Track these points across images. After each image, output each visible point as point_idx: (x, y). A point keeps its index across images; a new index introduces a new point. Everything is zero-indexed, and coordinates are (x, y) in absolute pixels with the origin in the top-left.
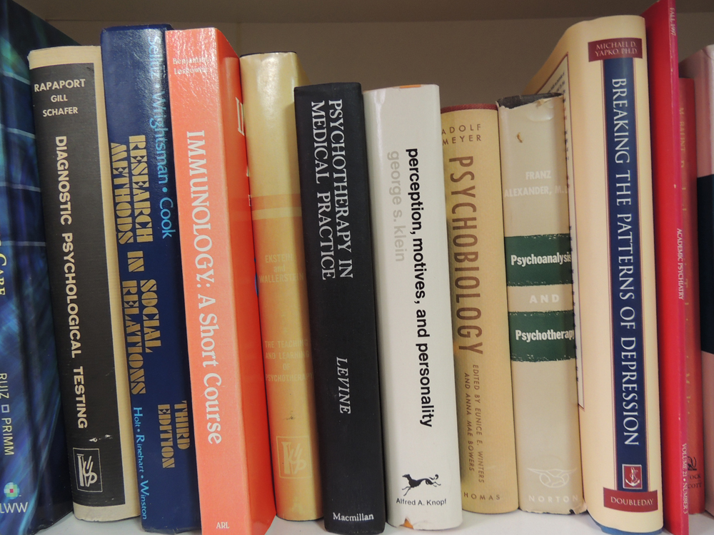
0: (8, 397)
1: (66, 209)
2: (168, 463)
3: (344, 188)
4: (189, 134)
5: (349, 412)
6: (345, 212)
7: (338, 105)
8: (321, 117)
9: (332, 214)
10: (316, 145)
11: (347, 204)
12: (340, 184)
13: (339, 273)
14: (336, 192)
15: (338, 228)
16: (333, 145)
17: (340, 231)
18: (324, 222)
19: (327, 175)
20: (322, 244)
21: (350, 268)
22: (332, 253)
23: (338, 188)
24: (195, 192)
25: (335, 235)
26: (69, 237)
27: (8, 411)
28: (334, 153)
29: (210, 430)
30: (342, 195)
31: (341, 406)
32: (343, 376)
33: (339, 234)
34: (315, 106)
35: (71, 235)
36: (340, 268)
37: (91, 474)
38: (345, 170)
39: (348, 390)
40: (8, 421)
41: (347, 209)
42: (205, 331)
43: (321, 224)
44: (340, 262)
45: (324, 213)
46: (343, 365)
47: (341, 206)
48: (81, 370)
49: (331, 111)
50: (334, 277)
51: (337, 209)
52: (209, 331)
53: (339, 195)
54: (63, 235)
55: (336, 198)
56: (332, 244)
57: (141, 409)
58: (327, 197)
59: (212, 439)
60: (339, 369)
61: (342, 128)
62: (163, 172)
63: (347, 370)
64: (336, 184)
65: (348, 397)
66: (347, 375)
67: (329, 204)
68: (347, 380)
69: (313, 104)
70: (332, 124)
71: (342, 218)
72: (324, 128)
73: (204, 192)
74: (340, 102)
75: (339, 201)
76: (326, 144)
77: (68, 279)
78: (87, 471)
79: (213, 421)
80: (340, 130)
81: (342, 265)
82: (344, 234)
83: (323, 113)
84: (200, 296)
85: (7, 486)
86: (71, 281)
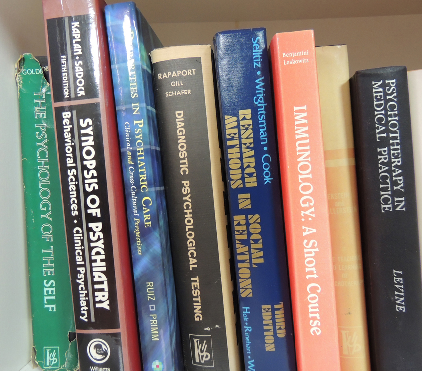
0: (154, 299)
1: (185, 163)
2: (270, 347)
3: (397, 144)
4: (295, 109)
5: (404, 311)
6: (399, 162)
7: (393, 83)
8: (380, 92)
9: (389, 164)
10: (376, 113)
11: (400, 156)
12: (395, 142)
13: (395, 207)
14: (392, 148)
15: (394, 174)
16: (389, 113)
17: (396, 176)
18: (383, 170)
19: (385, 135)
20: (381, 186)
21: (403, 204)
22: (390, 193)
23: (393, 145)
24: (300, 151)
25: (391, 180)
26: (187, 184)
27: (154, 309)
28: (390, 119)
29: (312, 325)
30: (396, 149)
31: (397, 306)
32: (399, 284)
33: (394, 178)
34: (375, 84)
35: (188, 182)
36: (396, 204)
37: (205, 353)
38: (398, 131)
39: (403, 294)
40: (154, 317)
41: (400, 159)
42: (307, 253)
43: (380, 171)
44: (396, 199)
45: (383, 163)
46: (399, 275)
47: (397, 157)
48: (197, 279)
49: (387, 88)
50: (391, 210)
51: (393, 160)
52: (311, 253)
53: (394, 150)
54: (183, 182)
55: (392, 152)
56: (389, 186)
57: (249, 308)
58: (385, 151)
59: (314, 332)
60: (395, 278)
61: (396, 100)
62: (264, 135)
63: (401, 279)
64: (391, 142)
65: (403, 299)
66: (402, 283)
67: (387, 156)
68: (402, 287)
69: (373, 83)
70: (388, 97)
71: (396, 166)
72: (382, 101)
73: (307, 151)
74: (394, 81)
75: (394, 154)
76: (383, 112)
77: (186, 213)
78: (202, 352)
79: (314, 318)
80: (394, 101)
81: (397, 202)
82: (398, 178)
83: (381, 89)
84: (304, 227)
85: (154, 362)
86: (189, 215)
